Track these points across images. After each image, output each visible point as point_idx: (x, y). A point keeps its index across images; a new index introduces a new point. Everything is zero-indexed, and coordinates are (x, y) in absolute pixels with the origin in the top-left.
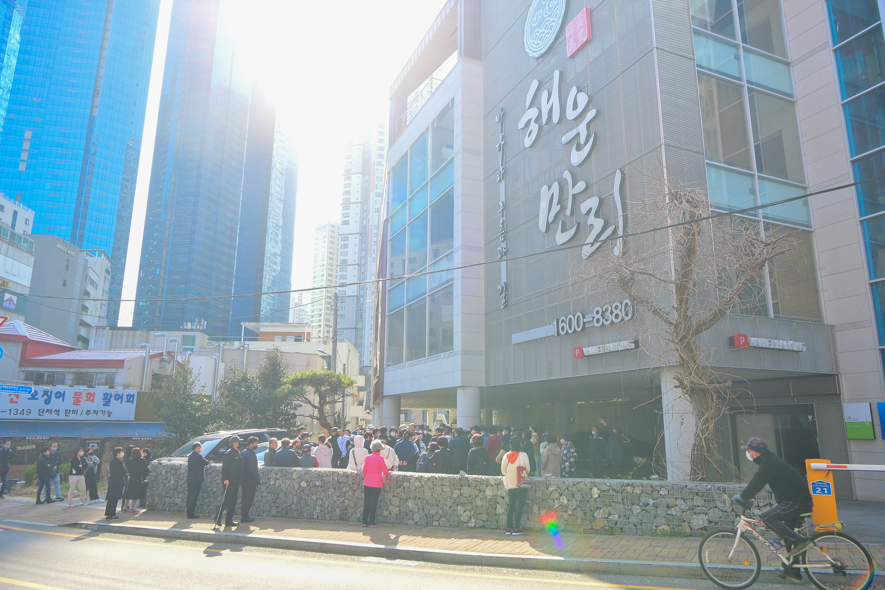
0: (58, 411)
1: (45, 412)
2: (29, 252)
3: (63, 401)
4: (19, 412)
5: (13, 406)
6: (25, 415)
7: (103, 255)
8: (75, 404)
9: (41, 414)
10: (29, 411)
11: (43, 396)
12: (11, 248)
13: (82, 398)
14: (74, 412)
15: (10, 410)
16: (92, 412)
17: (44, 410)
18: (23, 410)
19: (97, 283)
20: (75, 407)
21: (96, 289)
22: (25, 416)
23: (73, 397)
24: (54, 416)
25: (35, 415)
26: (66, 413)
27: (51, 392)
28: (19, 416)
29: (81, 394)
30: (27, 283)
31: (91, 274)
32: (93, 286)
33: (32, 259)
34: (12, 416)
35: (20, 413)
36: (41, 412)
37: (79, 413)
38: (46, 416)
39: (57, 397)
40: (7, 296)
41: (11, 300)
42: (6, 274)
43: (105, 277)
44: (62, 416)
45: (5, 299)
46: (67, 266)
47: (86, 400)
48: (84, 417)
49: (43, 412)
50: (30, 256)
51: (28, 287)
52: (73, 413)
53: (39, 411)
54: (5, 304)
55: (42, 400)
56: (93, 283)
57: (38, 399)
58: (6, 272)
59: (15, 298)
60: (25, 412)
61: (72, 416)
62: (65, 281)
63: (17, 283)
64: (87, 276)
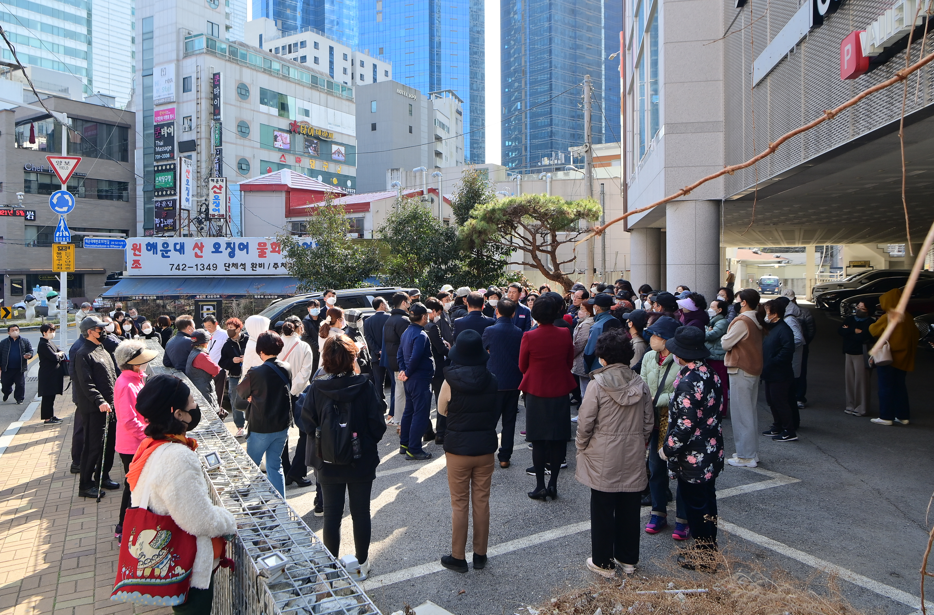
0: (243, 265)
1: (231, 266)
2: (350, 100)
3: (247, 253)
4: (205, 267)
5: (199, 261)
6: (212, 270)
7: (450, 95)
8: (260, 256)
9: (227, 268)
10: (215, 266)
11: (226, 249)
12: (330, 97)
13: (267, 249)
14: (261, 265)
15: (197, 265)
16: (280, 265)
17: (229, 265)
18: (209, 265)
19: (448, 126)
20: (261, 260)
21: (448, 132)
22: (212, 272)
23: (258, 249)
24: (240, 271)
25: (221, 271)
26: (253, 267)
27: (234, 243)
28: (206, 272)
29: (265, 244)
30: (352, 132)
31: (440, 117)
32: (444, 129)
33: (353, 107)
34: (199, 272)
35: (207, 269)
36: (227, 266)
37: (266, 266)
38: (233, 271)
39: (241, 249)
40: (335, 148)
41: (339, 152)
42: (330, 125)
43: (457, 119)
44: (249, 271)
45: (333, 151)
46: (411, 111)
47: (271, 252)
48: (272, 271)
49: (229, 267)
50: (350, 103)
51: (354, 137)
52: (259, 267)
53: (225, 266)
54: (333, 156)
55: (226, 253)
56: (443, 126)
57: (221, 252)
58: (330, 124)
59: (342, 149)
60: (211, 267)
61: (259, 271)
62: (411, 128)
63: (342, 134)
64: (435, 120)
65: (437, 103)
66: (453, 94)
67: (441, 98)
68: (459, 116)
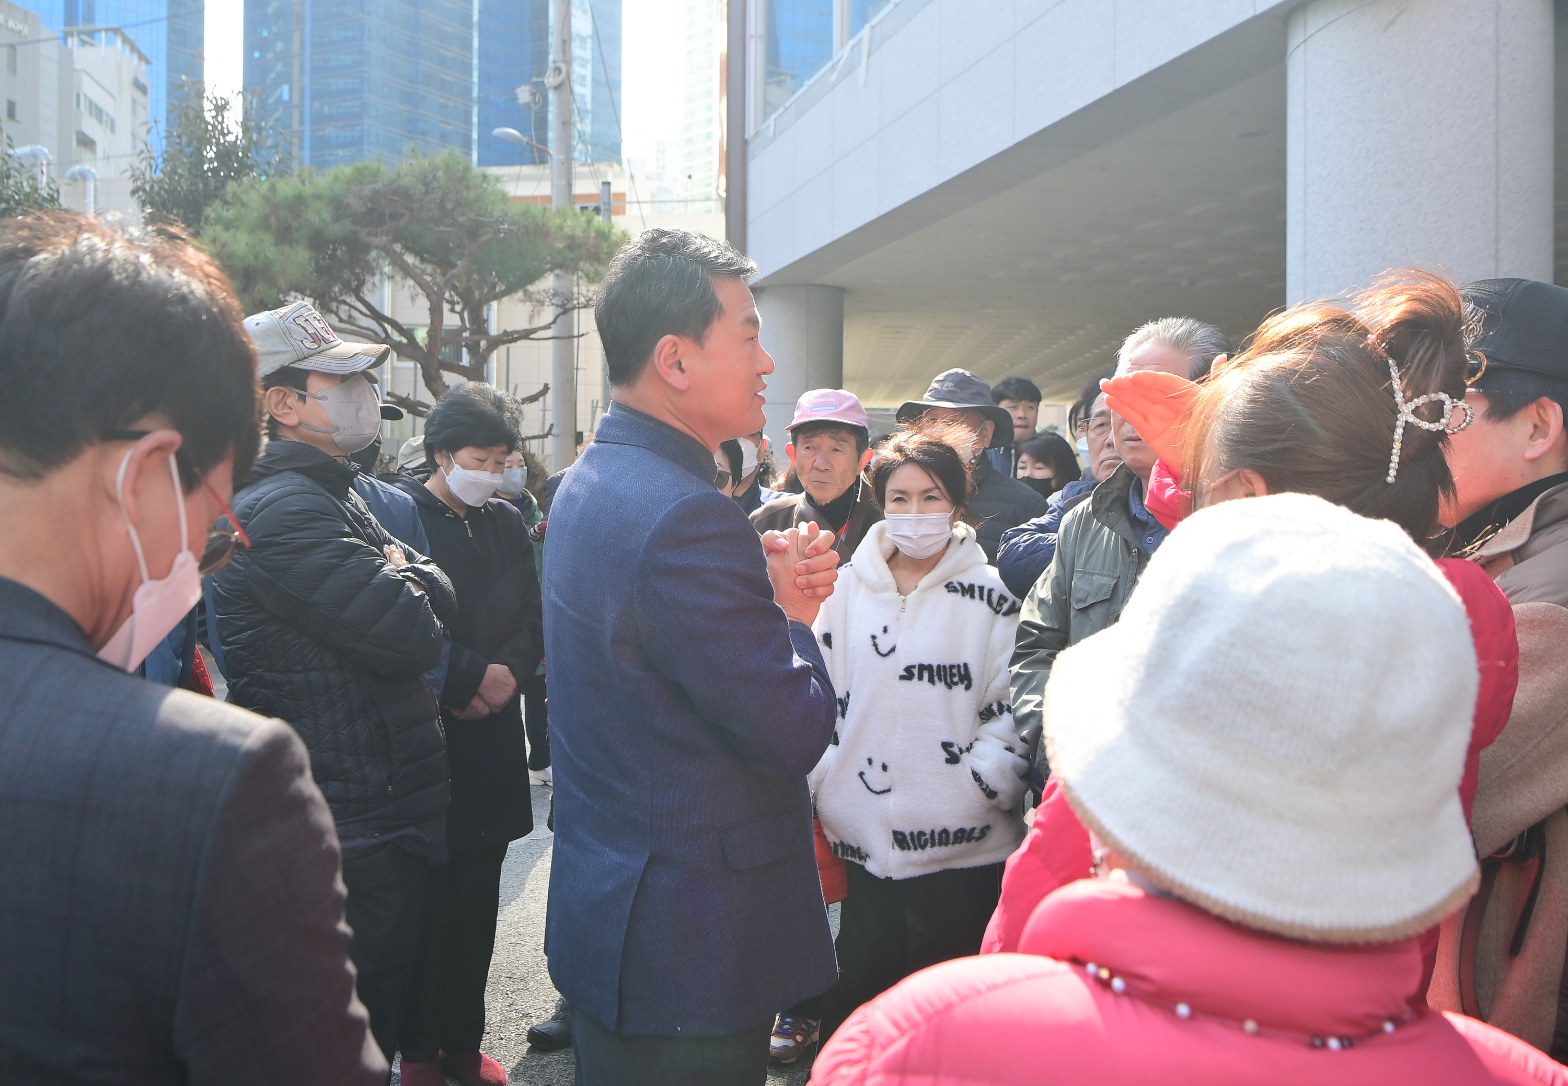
7: (119, 40)
19: (112, 114)
21: (112, 131)
32: (101, 122)
46: (12, 62)
62: (11, 104)
64: (78, 96)
65: (83, 56)
66: (126, 40)
67: (92, 45)
68: (139, 96)
